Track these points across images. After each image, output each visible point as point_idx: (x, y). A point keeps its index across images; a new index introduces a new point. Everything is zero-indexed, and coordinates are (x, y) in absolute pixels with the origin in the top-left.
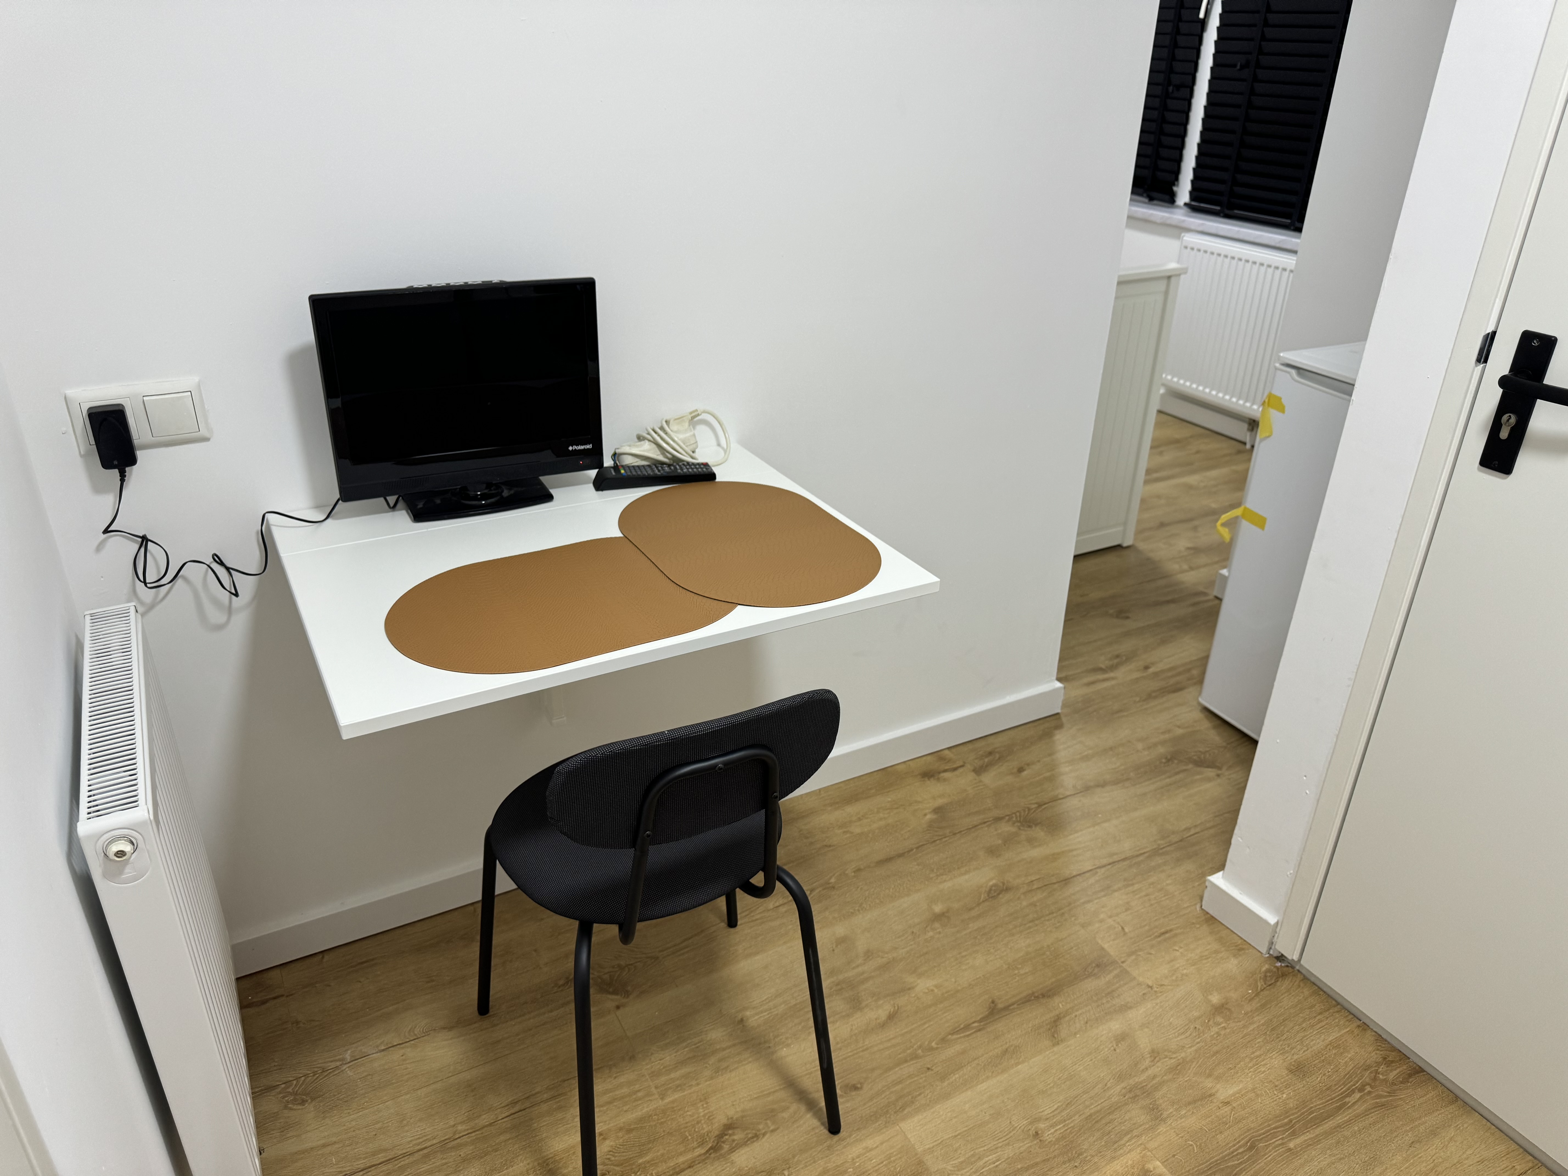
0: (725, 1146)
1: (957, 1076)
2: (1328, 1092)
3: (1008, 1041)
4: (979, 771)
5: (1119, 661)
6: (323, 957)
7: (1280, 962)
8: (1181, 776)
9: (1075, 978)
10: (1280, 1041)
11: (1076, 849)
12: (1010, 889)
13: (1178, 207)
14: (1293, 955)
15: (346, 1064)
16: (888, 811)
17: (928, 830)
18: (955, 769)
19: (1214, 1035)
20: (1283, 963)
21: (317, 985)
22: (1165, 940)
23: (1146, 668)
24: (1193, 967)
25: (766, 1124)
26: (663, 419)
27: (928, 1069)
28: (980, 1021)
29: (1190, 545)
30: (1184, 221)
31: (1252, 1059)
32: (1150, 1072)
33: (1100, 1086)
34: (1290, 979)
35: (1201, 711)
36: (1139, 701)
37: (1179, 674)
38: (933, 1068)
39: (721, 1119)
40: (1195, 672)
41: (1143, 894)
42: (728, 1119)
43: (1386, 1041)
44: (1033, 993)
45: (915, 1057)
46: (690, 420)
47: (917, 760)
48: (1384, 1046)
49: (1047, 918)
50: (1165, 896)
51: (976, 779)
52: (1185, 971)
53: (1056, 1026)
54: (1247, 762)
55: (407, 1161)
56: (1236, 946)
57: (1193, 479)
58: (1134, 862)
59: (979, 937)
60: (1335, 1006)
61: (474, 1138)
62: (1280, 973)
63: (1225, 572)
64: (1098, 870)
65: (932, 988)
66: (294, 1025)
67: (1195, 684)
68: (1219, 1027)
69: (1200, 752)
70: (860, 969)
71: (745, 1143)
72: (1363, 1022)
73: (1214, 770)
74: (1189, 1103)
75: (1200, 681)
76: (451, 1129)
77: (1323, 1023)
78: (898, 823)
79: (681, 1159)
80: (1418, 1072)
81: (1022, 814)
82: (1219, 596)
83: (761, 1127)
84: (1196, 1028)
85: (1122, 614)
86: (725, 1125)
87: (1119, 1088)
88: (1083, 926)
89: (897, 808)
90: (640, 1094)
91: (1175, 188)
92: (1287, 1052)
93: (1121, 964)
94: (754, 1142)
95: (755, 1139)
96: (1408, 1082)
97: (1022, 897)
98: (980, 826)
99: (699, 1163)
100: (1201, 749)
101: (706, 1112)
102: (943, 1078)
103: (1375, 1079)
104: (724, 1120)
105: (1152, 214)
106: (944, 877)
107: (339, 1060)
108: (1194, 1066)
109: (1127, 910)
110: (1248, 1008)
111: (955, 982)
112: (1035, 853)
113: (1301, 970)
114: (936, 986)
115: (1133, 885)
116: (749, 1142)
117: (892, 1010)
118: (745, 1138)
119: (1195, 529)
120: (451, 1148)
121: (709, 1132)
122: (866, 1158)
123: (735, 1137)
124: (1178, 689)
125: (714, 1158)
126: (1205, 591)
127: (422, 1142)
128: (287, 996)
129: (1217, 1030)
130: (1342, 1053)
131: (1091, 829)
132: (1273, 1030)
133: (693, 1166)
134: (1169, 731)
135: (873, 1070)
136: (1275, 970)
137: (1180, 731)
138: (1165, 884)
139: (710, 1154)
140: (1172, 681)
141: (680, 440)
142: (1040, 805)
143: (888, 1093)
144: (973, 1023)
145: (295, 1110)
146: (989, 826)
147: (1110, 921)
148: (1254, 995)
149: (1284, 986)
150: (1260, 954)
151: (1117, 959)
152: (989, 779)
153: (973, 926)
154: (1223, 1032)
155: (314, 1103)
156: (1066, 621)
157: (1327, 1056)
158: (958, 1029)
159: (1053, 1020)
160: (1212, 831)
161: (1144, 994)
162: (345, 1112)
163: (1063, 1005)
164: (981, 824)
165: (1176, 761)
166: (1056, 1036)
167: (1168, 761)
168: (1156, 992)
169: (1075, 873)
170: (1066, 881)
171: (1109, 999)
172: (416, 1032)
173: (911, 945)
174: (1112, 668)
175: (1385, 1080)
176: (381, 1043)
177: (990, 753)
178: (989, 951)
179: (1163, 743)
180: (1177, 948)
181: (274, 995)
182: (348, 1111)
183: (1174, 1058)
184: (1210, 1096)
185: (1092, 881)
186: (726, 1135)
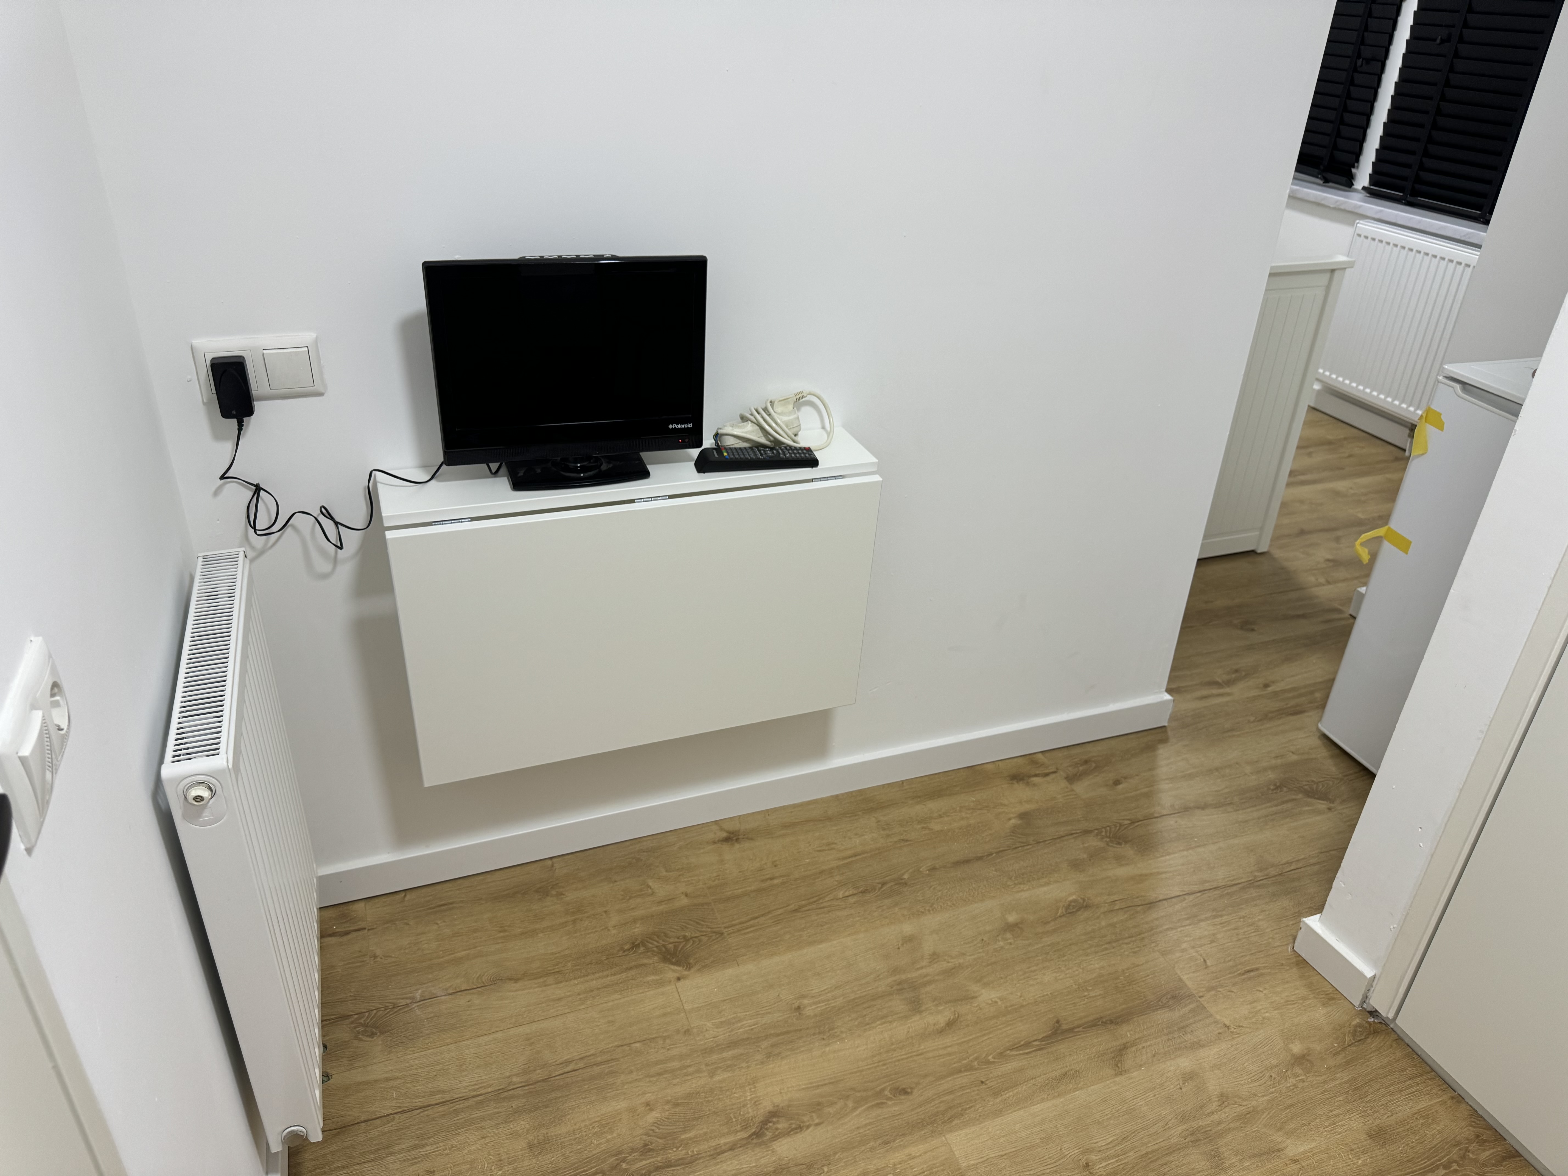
0: (767, 1133)
1: (1011, 1093)
2: (1409, 1164)
3: (1068, 1064)
4: (1071, 779)
5: (1238, 675)
6: (405, 896)
7: (1373, 1017)
8: (1289, 805)
9: (1147, 1007)
10: (1362, 1102)
11: (1165, 872)
12: (1090, 907)
13: (1356, 191)
14: (1388, 1012)
15: (416, 1002)
16: (971, 811)
17: (1011, 835)
18: (1047, 775)
19: (1290, 1086)
20: (1377, 1019)
21: (397, 922)
22: (1250, 979)
23: (1266, 686)
24: (1276, 1012)
25: (811, 1117)
26: (768, 400)
27: (982, 1082)
28: (1041, 1040)
29: (1330, 557)
30: (1360, 207)
31: (1329, 1118)
32: (1216, 1117)
33: (1161, 1124)
34: (1382, 1037)
35: (1319, 738)
36: (1253, 722)
37: (1300, 696)
38: (988, 1082)
39: (767, 1105)
40: (1318, 695)
41: (1232, 926)
42: (774, 1107)
43: (1482, 1117)
44: (1101, 1018)
45: (970, 1068)
46: (795, 402)
47: (1007, 761)
48: (1478, 1122)
49: (1126, 941)
50: (1254, 932)
51: (1067, 788)
52: (1267, 1015)
53: (1121, 1055)
54: (1362, 797)
55: (461, 1106)
56: (1327, 994)
57: (1341, 485)
58: (1226, 892)
59: (1050, 953)
60: (1428, 1073)
61: (526, 1091)
62: (1372, 1030)
63: (1363, 590)
64: (1186, 897)
65: (996, 999)
66: (372, 959)
67: (1317, 708)
68: (1298, 1079)
69: (1313, 781)
70: (924, 971)
71: (788, 1133)
72: (1458, 1094)
73: (1325, 802)
74: (1254, 1156)
75: (1323, 706)
76: (506, 1079)
77: (1414, 1089)
78: (980, 825)
79: (723, 1141)
80: (1514, 1157)
81: (1113, 829)
82: (1354, 614)
83: (805, 1119)
84: (1271, 1076)
85: (1247, 626)
86: (770, 1112)
87: (1181, 1128)
88: (1164, 953)
89: (981, 809)
90: (691, 1070)
91: (1353, 170)
92: (1369, 1115)
93: (1199, 999)
94: (797, 1133)
95: (799, 1130)
96: (1501, 1166)
97: (1102, 916)
98: (1066, 838)
99: (741, 1147)
100: (1314, 779)
101: (753, 1096)
102: (996, 1094)
103: (1463, 1157)
104: (770, 1108)
105: (1325, 198)
106: (1022, 886)
107: (410, 998)
108: (1264, 1116)
109: (1212, 942)
110: (1331, 1062)
111: (1021, 997)
112: (1122, 872)
113: (1395, 1029)
114: (1001, 999)
115: (1221, 916)
116: (792, 1133)
117: (952, 1017)
118: (788, 1129)
119: (1338, 539)
120: (504, 1098)
121: (753, 1117)
122: (908, 1166)
123: (780, 1126)
124: (1297, 711)
125: (756, 1144)
126: (1340, 608)
127: (478, 1089)
128: (369, 930)
129: (1295, 1082)
130: (1430, 1124)
131: (1185, 853)
132: (1355, 1089)
133: (734, 1149)
134: (1282, 756)
135: (926, 1076)
136: (1367, 1025)
137: (1295, 758)
138: (1257, 919)
139: (752, 1140)
140: (1292, 703)
141: (783, 422)
142: (1133, 823)
143: (937, 1102)
144: (1035, 1040)
145: (365, 1041)
146: (1075, 838)
147: (1192, 952)
148: (1340, 1049)
149: (1375, 1044)
150: (1351, 1006)
151: (1194, 992)
152: (1081, 788)
153: (1048, 940)
154: (1300, 1085)
155: (382, 1036)
156: (1182, 628)
157: (1412, 1125)
158: (1018, 1046)
159: (1118, 1048)
160: (1316, 868)
161: (1219, 1033)
162: (411, 1049)
163: (1131, 1034)
164: (1067, 835)
165: (1285, 789)
166: (1119, 1065)
167: (1277, 788)
168: (1232, 1032)
169: (1161, 897)
170: (1151, 905)
171: (1181, 1034)
172: (484, 980)
173: (979, 953)
174: (1229, 683)
175: (1476, 1161)
176: (451, 986)
177: (1086, 762)
178: (1060, 968)
179: (1273, 768)
180: (1261, 989)
181: (356, 928)
182: (413, 1049)
183: (1244, 1106)
184: (1279, 1150)
185: (1178, 907)
186: (770, 1122)
